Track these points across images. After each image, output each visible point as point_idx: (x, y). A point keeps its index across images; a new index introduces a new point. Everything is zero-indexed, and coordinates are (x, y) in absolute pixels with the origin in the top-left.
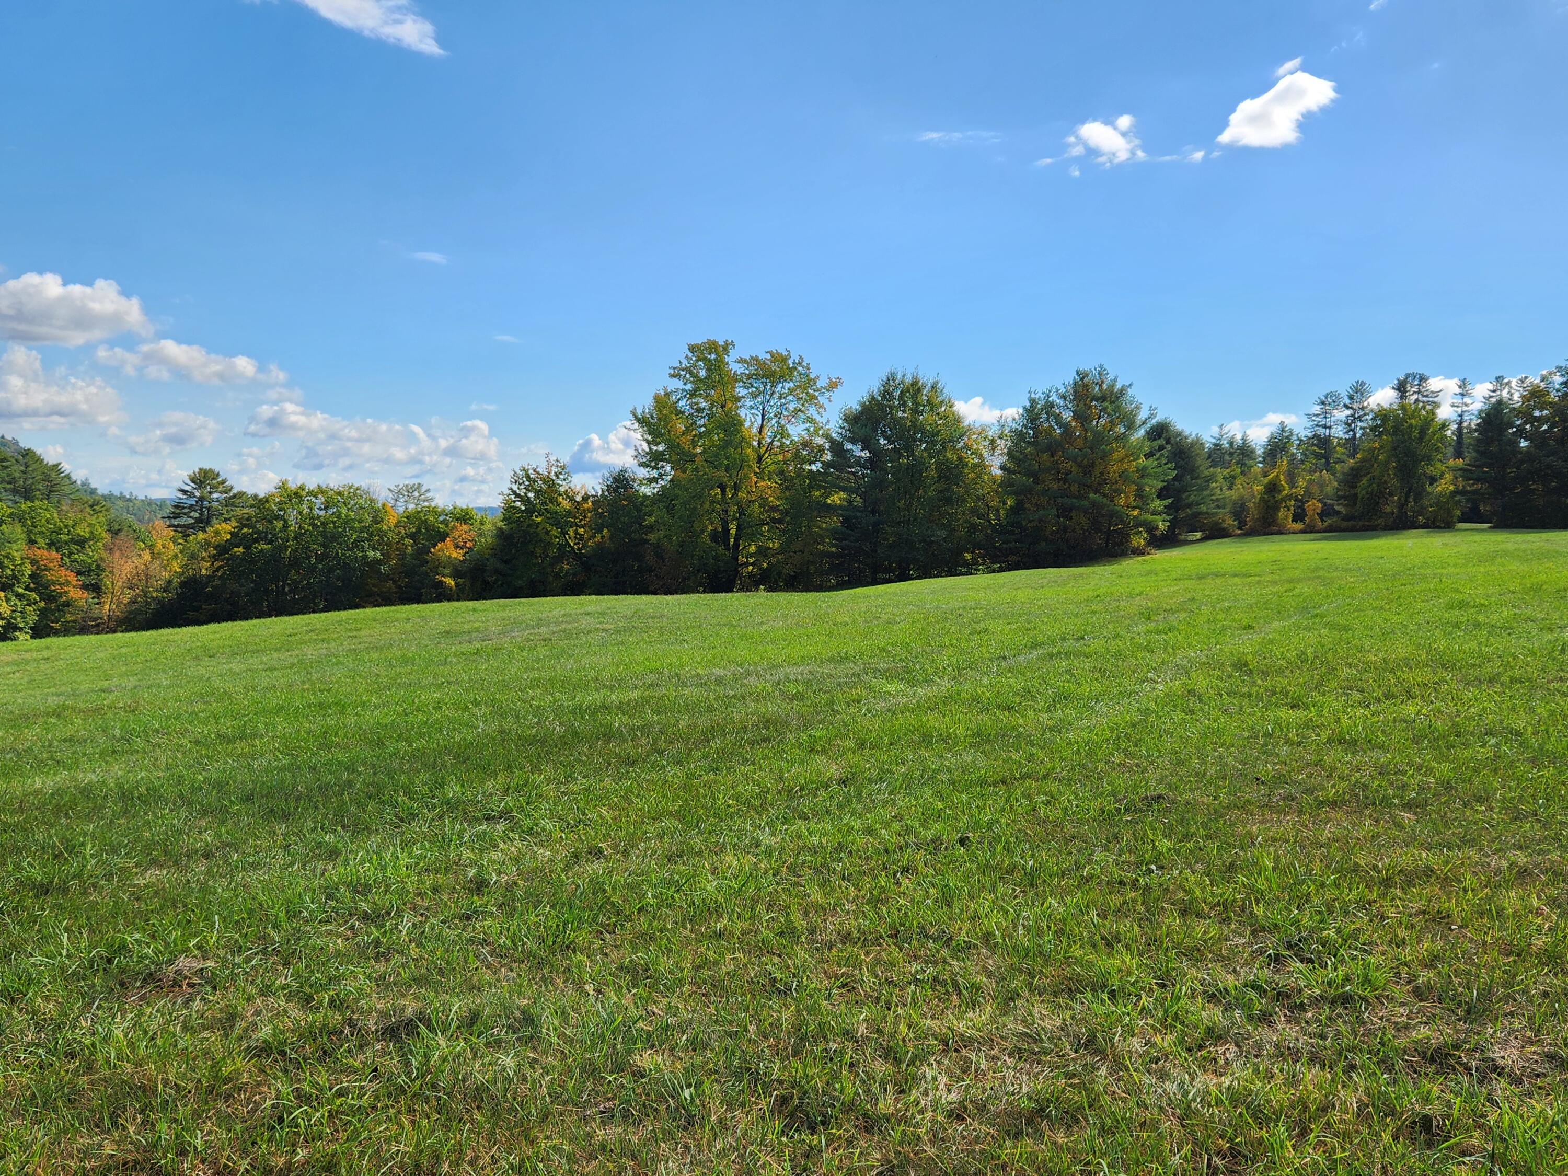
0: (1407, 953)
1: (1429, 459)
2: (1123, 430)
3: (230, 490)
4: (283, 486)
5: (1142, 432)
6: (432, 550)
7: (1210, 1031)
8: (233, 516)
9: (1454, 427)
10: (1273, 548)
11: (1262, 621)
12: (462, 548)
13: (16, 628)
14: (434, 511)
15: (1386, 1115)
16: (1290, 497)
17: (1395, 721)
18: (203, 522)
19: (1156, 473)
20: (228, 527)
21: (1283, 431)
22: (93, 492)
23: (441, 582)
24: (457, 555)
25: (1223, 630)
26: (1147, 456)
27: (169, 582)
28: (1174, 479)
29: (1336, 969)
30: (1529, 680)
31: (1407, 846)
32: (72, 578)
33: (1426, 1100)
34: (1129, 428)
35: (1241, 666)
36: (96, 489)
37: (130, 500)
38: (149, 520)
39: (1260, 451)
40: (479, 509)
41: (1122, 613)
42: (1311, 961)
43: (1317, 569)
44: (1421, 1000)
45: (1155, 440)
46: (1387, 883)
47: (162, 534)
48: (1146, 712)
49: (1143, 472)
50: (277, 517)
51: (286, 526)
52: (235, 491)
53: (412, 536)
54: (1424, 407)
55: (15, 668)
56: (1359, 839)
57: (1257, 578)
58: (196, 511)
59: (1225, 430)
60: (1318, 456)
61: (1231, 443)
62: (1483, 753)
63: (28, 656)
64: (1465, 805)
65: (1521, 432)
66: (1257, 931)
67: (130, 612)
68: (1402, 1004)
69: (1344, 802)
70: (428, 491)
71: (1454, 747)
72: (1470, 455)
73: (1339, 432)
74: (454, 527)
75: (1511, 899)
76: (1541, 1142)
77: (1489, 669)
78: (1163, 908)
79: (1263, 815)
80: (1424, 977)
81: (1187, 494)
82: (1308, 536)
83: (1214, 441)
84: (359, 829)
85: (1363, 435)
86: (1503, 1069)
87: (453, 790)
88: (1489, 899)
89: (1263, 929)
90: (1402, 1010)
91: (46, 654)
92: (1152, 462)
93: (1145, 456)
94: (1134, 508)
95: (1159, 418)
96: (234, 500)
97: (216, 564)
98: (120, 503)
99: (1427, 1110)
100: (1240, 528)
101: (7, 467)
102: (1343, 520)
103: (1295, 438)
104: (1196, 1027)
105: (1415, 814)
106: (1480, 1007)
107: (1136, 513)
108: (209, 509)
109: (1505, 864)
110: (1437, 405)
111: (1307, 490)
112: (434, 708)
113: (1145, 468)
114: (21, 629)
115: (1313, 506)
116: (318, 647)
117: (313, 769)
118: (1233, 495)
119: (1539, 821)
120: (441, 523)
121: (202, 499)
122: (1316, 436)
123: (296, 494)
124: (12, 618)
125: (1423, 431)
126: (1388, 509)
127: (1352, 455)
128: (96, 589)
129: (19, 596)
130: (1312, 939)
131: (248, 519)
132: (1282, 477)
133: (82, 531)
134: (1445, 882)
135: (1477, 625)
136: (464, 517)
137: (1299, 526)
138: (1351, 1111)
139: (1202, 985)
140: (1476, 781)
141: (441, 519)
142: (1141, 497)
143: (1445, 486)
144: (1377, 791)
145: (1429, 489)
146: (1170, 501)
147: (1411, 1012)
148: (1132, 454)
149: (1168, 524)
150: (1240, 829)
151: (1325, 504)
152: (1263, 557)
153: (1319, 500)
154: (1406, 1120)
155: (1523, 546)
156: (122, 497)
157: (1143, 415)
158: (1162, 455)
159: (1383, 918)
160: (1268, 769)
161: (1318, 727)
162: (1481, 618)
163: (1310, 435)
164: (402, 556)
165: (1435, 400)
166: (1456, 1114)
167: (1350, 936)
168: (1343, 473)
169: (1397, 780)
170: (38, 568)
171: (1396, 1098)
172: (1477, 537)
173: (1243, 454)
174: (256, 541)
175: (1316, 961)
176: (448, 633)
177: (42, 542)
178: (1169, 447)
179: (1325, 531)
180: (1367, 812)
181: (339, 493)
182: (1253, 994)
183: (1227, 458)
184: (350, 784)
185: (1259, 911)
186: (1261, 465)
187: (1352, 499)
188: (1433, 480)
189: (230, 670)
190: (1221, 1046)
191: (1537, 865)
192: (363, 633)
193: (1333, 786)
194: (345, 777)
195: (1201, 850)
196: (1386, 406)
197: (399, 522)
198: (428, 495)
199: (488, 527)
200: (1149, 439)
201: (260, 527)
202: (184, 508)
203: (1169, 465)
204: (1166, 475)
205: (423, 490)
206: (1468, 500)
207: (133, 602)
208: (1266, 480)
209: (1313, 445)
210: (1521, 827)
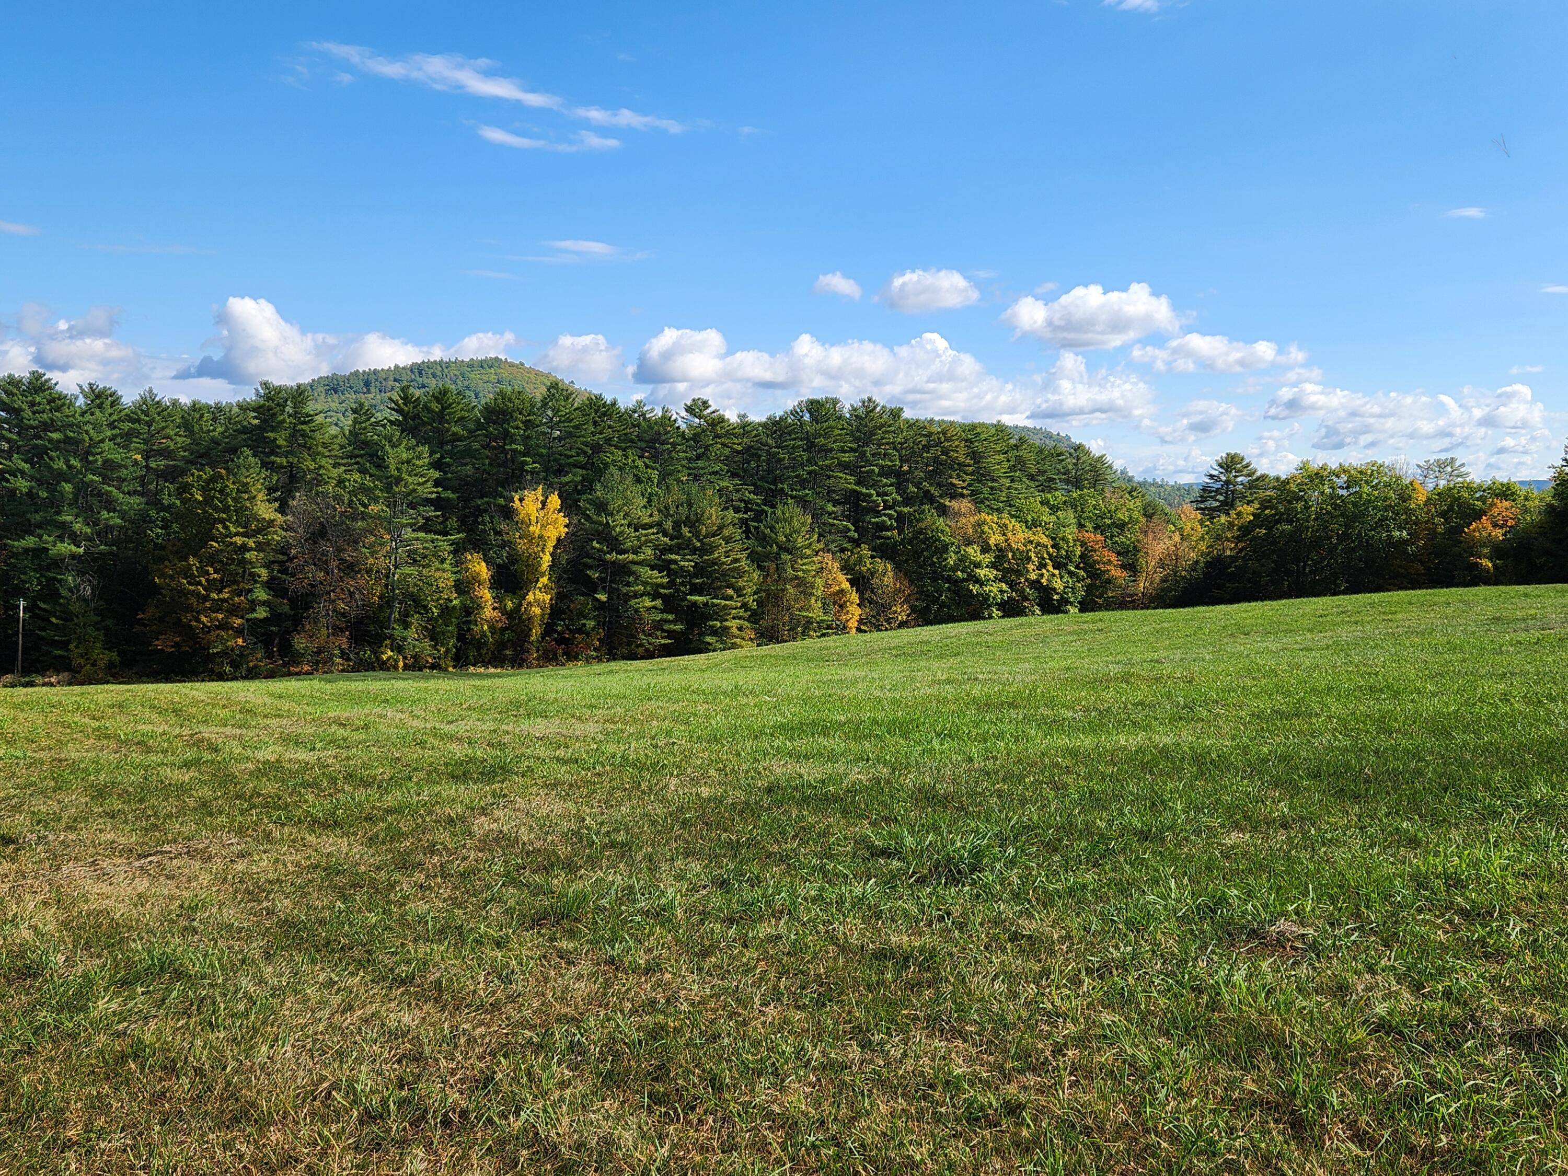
3: (1254, 473)
4: (1303, 467)
6: (1466, 530)
8: (1256, 499)
12: (1501, 527)
13: (1067, 602)
14: (1469, 488)
18: (1227, 505)
20: (1250, 509)
22: (1130, 480)
23: (1477, 563)
24: (1498, 534)
27: (1197, 562)
32: (1114, 558)
36: (1133, 477)
37: (1161, 486)
38: (1179, 504)
40: (1521, 483)
47: (1191, 518)
50: (1299, 499)
51: (1307, 507)
52: (1258, 474)
53: (1443, 514)
55: (1076, 637)
58: (1221, 494)
63: (1085, 626)
67: (1163, 590)
70: (1463, 465)
74: (1492, 505)
84: (1438, 821)
87: (1540, 791)
91: (1100, 625)
96: (1258, 482)
97: (1240, 545)
98: (1152, 489)
101: (1063, 460)
108: (1233, 492)
112: (1500, 700)
114: (1071, 603)
116: (1352, 629)
117: (1376, 752)
120: (1478, 499)
121: (1227, 482)
123: (1316, 474)
124: (1065, 593)
128: (1132, 568)
129: (1071, 574)
131: (1269, 501)
133: (1122, 516)
136: (1505, 492)
141: (1478, 495)
156: (1154, 484)
164: (1433, 533)
170: (1086, 549)
174: (1278, 522)
176: (1498, 619)
177: (1089, 526)
181: (1361, 472)
184: (1419, 773)
189: (1267, 647)
192: (1399, 616)
194: (1413, 765)
197: (1429, 499)
198: (1462, 470)
199: (1534, 504)
201: (1281, 508)
202: (1211, 492)
205: (1457, 464)
207: (1164, 580)
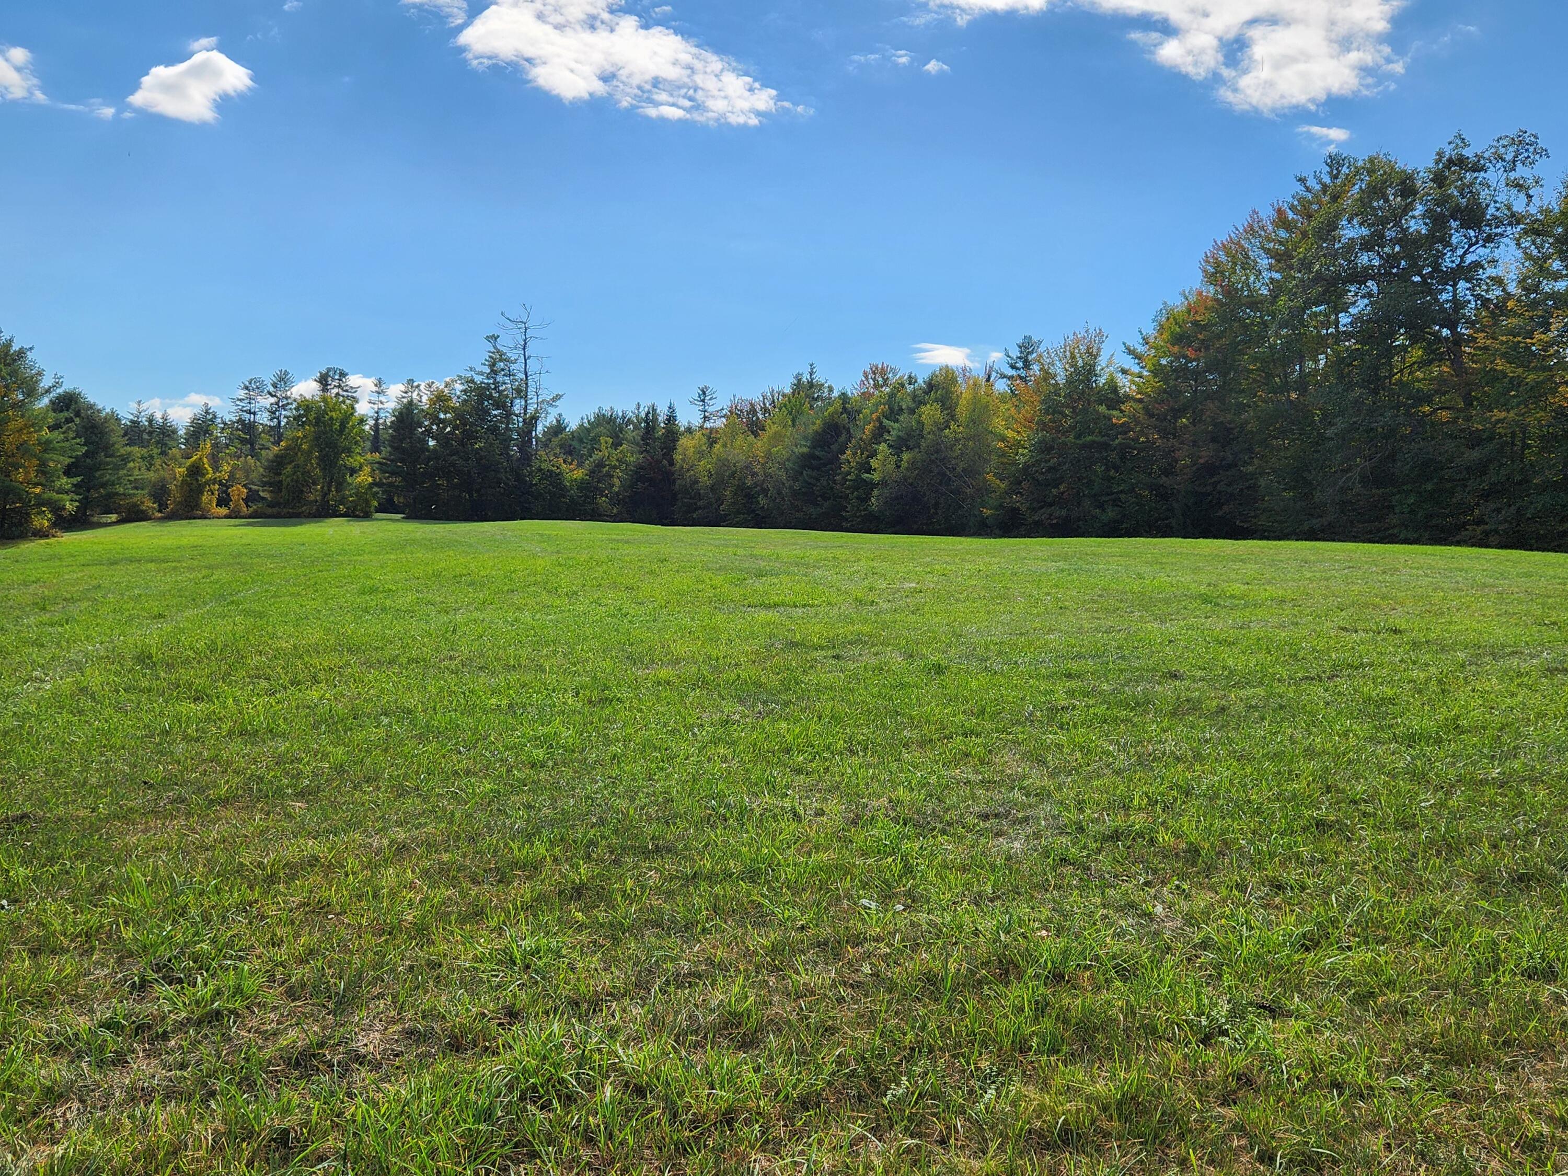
0: (282, 954)
1: (349, 451)
2: (21, 397)
5: (46, 401)
7: (49, 1091)
9: (372, 422)
10: (195, 533)
11: (174, 610)
15: (243, 1140)
16: (214, 481)
17: (297, 708)
19: (61, 447)
21: (207, 412)
25: (131, 619)
26: (52, 428)
28: (86, 455)
29: (206, 984)
30: (424, 660)
31: (295, 837)
33: (286, 1111)
34: (29, 396)
35: (144, 659)
39: (182, 432)
41: (10, 603)
42: (180, 981)
43: (240, 555)
44: (293, 1001)
45: (62, 411)
46: (272, 879)
48: (24, 717)
49: (46, 446)
54: (344, 402)
56: (247, 836)
57: (173, 564)
59: (144, 406)
60: (243, 441)
61: (150, 421)
62: (376, 734)
64: (355, 788)
65: (428, 431)
66: (124, 956)
68: (275, 1008)
69: (236, 798)
71: (351, 729)
72: (386, 450)
73: (263, 419)
75: (389, 876)
76: (391, 1129)
77: (392, 651)
78: (9, 951)
79: (147, 823)
80: (299, 973)
81: (99, 473)
82: (233, 521)
83: (131, 417)
85: (287, 423)
86: (365, 1056)
88: (367, 882)
89: (131, 954)
90: (272, 1016)
92: (56, 435)
93: (48, 428)
94: (36, 485)
95: (67, 387)
99: (286, 1124)
100: (160, 511)
102: (269, 506)
103: (219, 420)
104: (32, 1090)
105: (307, 802)
106: (350, 995)
107: (37, 491)
109: (386, 842)
110: (356, 400)
111: (232, 475)
113: (48, 442)
115: (238, 492)
118: (151, 476)
119: (420, 795)
122: (241, 421)
125: (343, 424)
126: (312, 497)
127: (277, 443)
130: (184, 955)
132: (205, 460)
134: (329, 868)
135: (384, 609)
137: (223, 511)
138: (204, 1146)
139: (48, 1036)
140: (368, 761)
142: (44, 473)
143: (364, 478)
144: (272, 783)
145: (349, 480)
146: (79, 479)
147: (282, 1015)
148: (33, 425)
149: (77, 504)
150: (118, 843)
151: (250, 490)
152: (184, 541)
153: (245, 486)
154: (263, 1139)
155: (428, 537)
157: (46, 382)
158: (69, 428)
159: (263, 917)
160: (157, 772)
161: (220, 719)
162: (388, 602)
163: (234, 419)
165: (354, 395)
166: (314, 1118)
167: (226, 945)
168: (268, 460)
169: (293, 769)
171: (254, 1118)
172: (392, 526)
173: (163, 433)
175: (186, 981)
178: (77, 420)
179: (249, 518)
180: (259, 806)
182: (108, 1035)
183: (146, 436)
185: (128, 933)
186: (183, 447)
187: (276, 486)
188: (353, 471)
190: (61, 1106)
191: (414, 840)
193: (227, 782)
195: (67, 873)
196: (308, 397)
200: (54, 411)
203: (78, 440)
204: (74, 450)
206: (384, 492)
208: (189, 462)
209: (238, 429)
210: (404, 803)
